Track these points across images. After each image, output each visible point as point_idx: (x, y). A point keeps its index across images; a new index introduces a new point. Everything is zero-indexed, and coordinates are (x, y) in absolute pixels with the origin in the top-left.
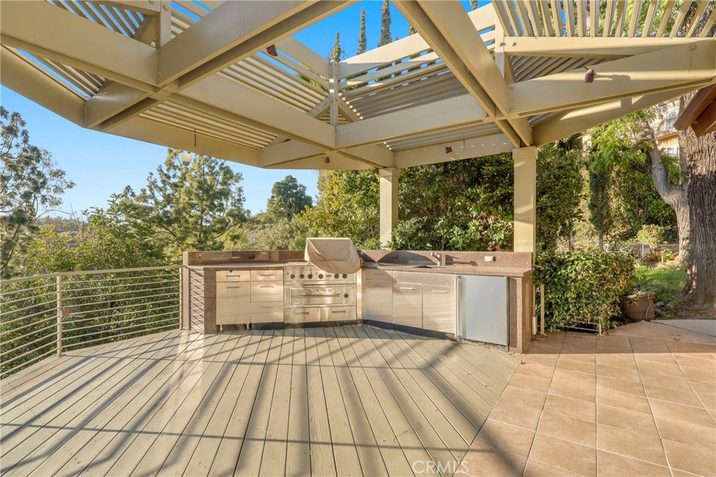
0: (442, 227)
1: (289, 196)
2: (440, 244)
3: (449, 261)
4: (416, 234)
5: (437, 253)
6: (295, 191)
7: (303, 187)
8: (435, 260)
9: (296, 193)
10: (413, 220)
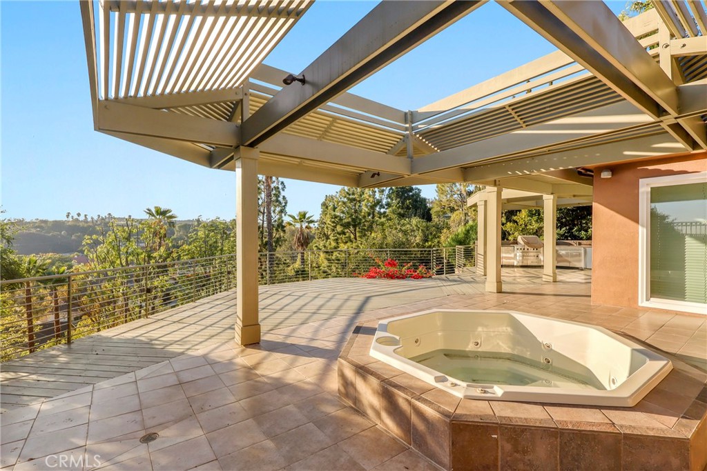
0: (576, 231)
1: (406, 198)
2: (575, 238)
3: (580, 244)
4: (564, 234)
5: (575, 241)
6: (410, 194)
7: (419, 190)
8: (573, 244)
9: (413, 196)
10: (564, 229)
